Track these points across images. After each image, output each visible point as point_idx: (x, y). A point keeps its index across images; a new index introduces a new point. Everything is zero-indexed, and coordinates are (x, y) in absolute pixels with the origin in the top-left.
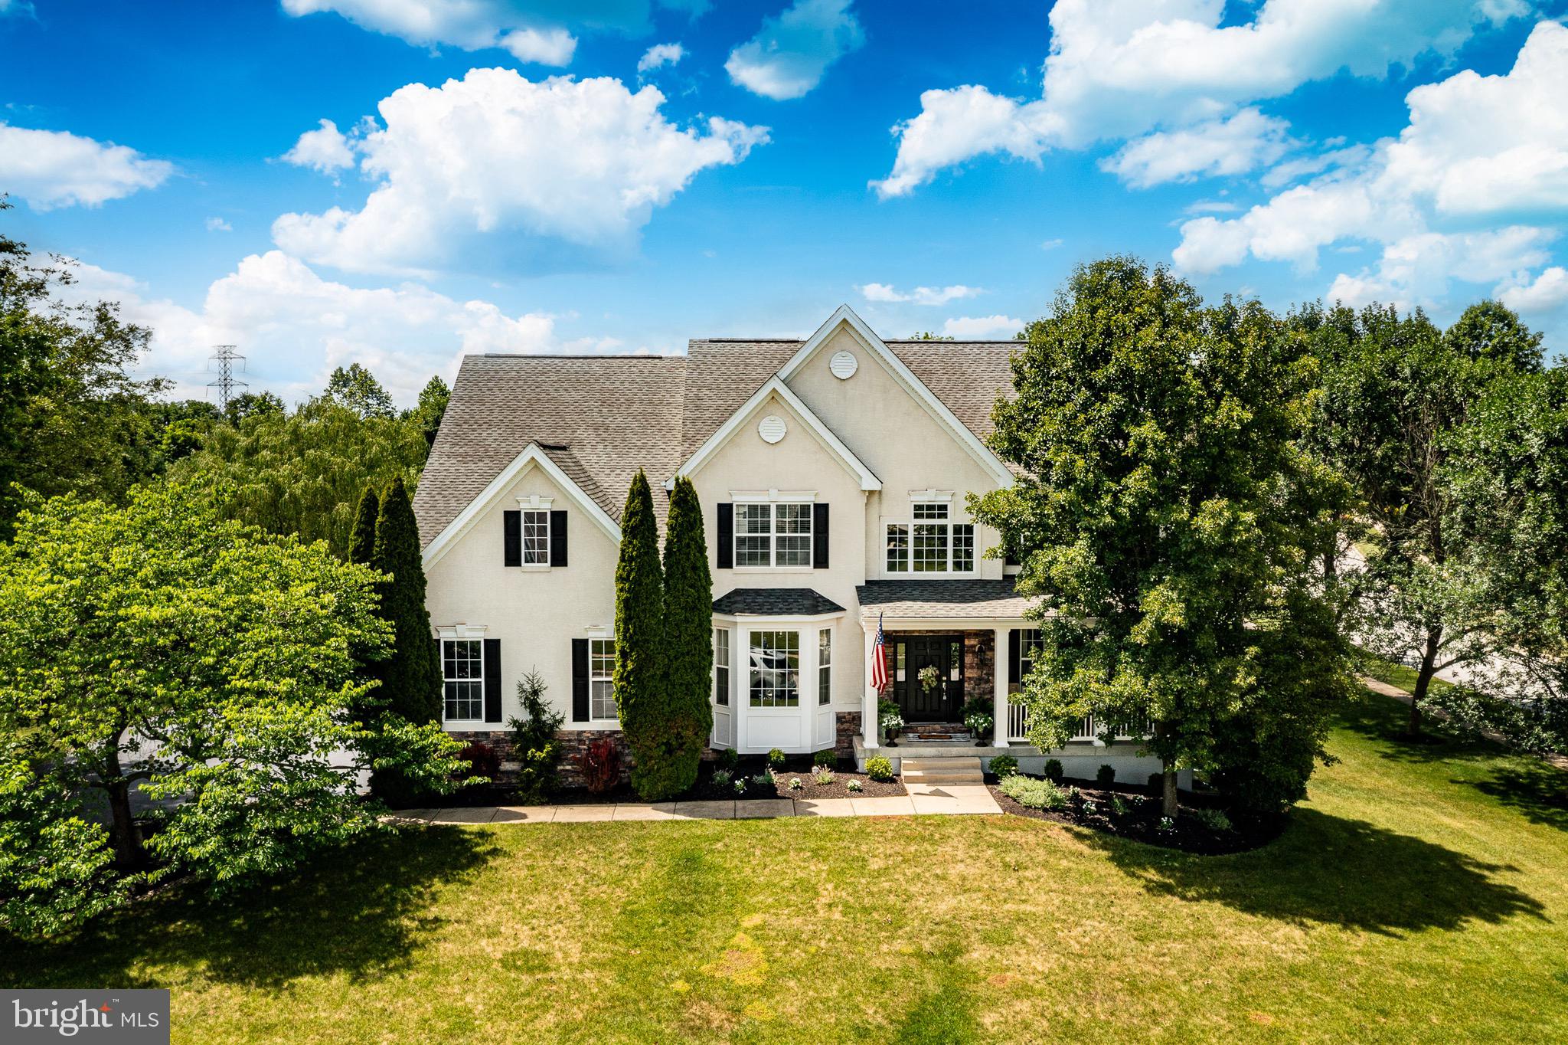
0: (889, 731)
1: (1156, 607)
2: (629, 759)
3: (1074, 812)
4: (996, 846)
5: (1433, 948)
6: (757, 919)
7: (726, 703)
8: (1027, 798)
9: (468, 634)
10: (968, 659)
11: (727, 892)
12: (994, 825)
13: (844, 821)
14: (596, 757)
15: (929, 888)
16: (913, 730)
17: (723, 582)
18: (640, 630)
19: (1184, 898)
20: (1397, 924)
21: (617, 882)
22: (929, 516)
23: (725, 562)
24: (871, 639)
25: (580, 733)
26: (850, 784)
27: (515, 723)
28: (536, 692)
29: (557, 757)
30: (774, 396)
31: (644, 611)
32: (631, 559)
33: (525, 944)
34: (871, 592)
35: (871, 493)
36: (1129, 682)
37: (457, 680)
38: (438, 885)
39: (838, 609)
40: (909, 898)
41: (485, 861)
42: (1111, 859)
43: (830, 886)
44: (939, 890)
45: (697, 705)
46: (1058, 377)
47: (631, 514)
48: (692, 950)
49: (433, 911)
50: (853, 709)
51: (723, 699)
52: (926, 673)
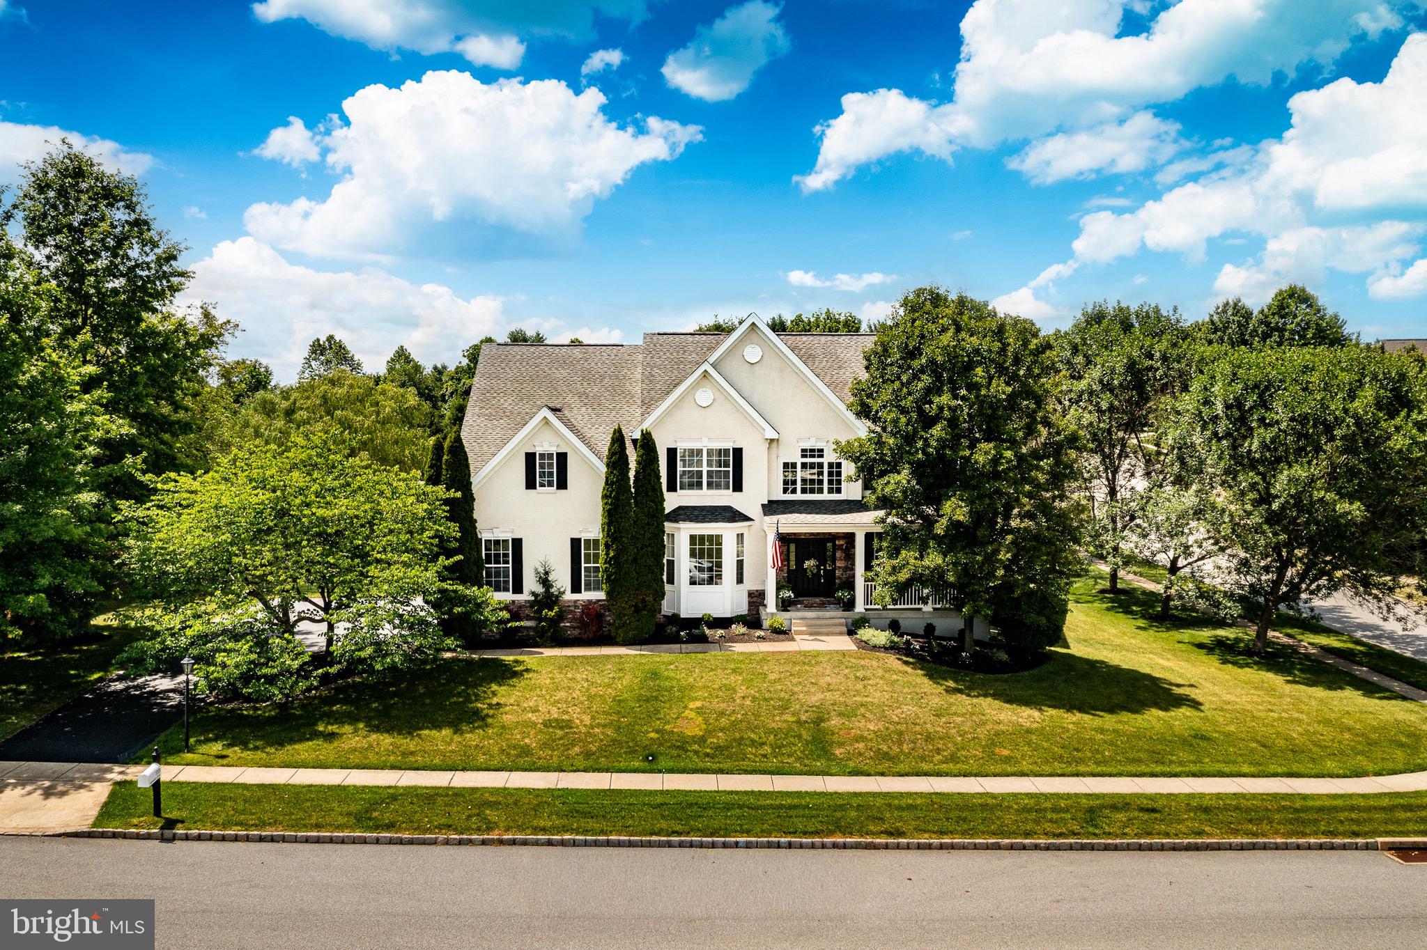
0: (783, 600)
1: (949, 511)
2: (608, 618)
3: (906, 650)
4: (851, 667)
5: (1120, 722)
6: (698, 704)
7: (673, 583)
8: (875, 641)
9: (500, 535)
10: (838, 554)
11: (679, 691)
12: (851, 656)
13: (753, 654)
14: (588, 615)
15: (806, 689)
16: (800, 602)
17: (672, 501)
18: (618, 530)
19: (969, 695)
20: (1102, 711)
21: (609, 686)
22: (813, 456)
23: (672, 487)
24: (771, 537)
25: (576, 601)
26: (757, 634)
27: (533, 594)
28: (547, 573)
29: (561, 616)
30: (706, 374)
31: (621, 518)
32: (613, 483)
33: (556, 716)
34: (772, 507)
35: (772, 440)
36: (934, 559)
37: (493, 565)
38: (494, 687)
39: (748, 519)
40: (793, 694)
41: (522, 675)
42: (924, 675)
43: (743, 688)
44: (813, 690)
45: (655, 580)
46: (891, 365)
47: (612, 454)
48: (658, 719)
49: (495, 701)
50: (760, 588)
51: (671, 580)
52: (809, 564)
